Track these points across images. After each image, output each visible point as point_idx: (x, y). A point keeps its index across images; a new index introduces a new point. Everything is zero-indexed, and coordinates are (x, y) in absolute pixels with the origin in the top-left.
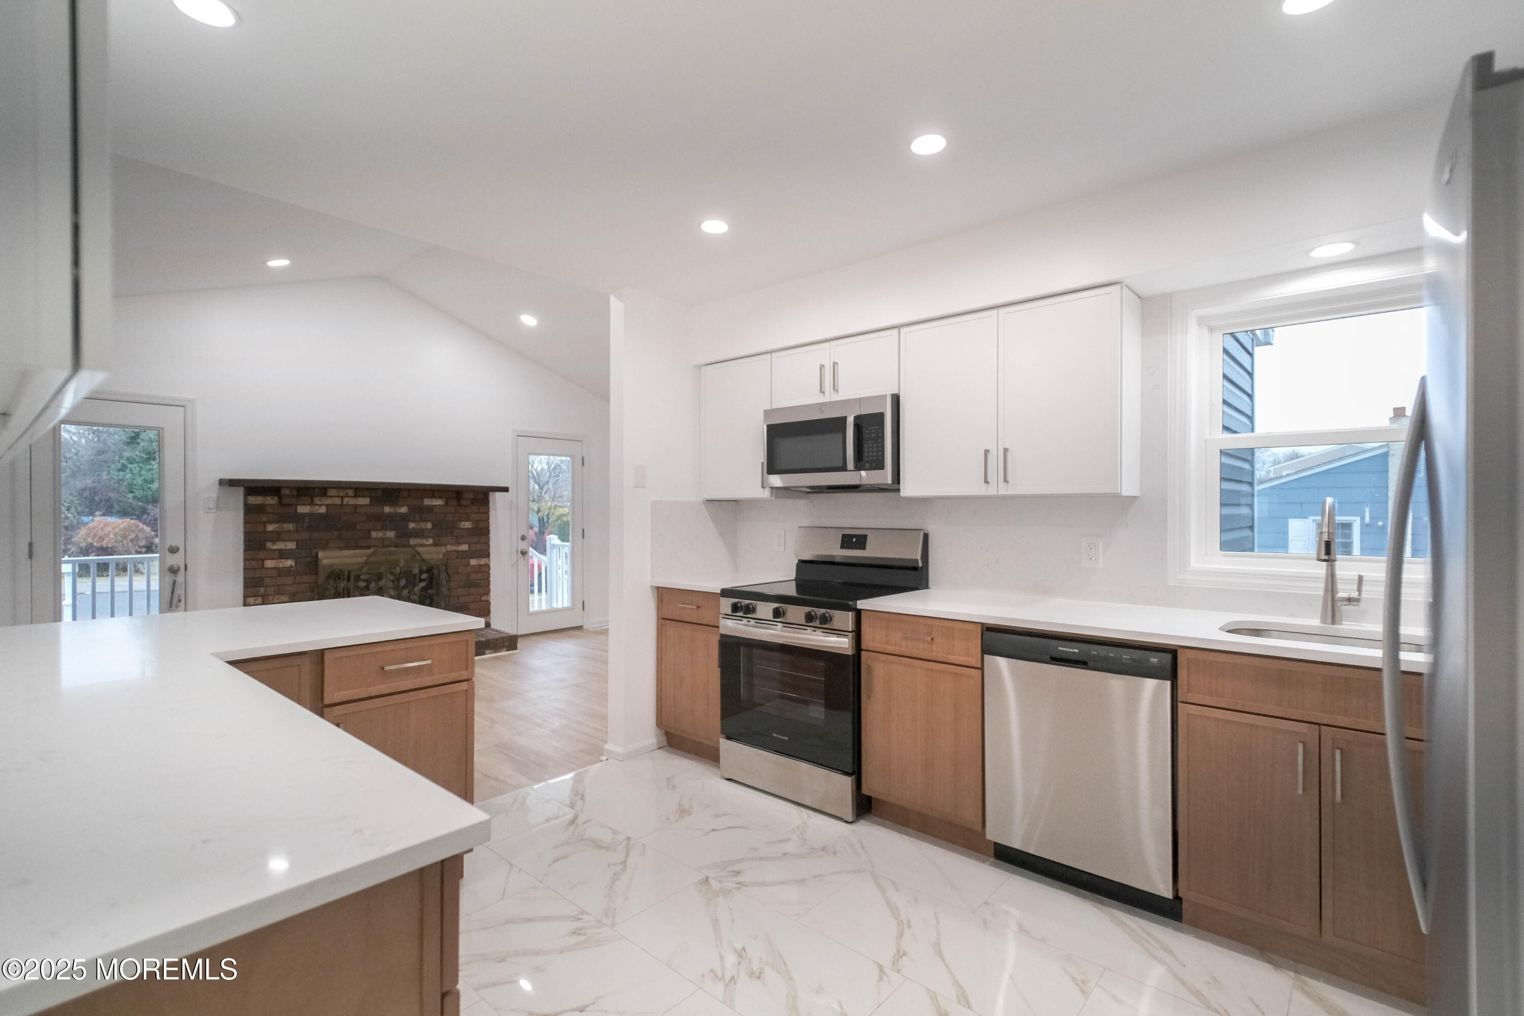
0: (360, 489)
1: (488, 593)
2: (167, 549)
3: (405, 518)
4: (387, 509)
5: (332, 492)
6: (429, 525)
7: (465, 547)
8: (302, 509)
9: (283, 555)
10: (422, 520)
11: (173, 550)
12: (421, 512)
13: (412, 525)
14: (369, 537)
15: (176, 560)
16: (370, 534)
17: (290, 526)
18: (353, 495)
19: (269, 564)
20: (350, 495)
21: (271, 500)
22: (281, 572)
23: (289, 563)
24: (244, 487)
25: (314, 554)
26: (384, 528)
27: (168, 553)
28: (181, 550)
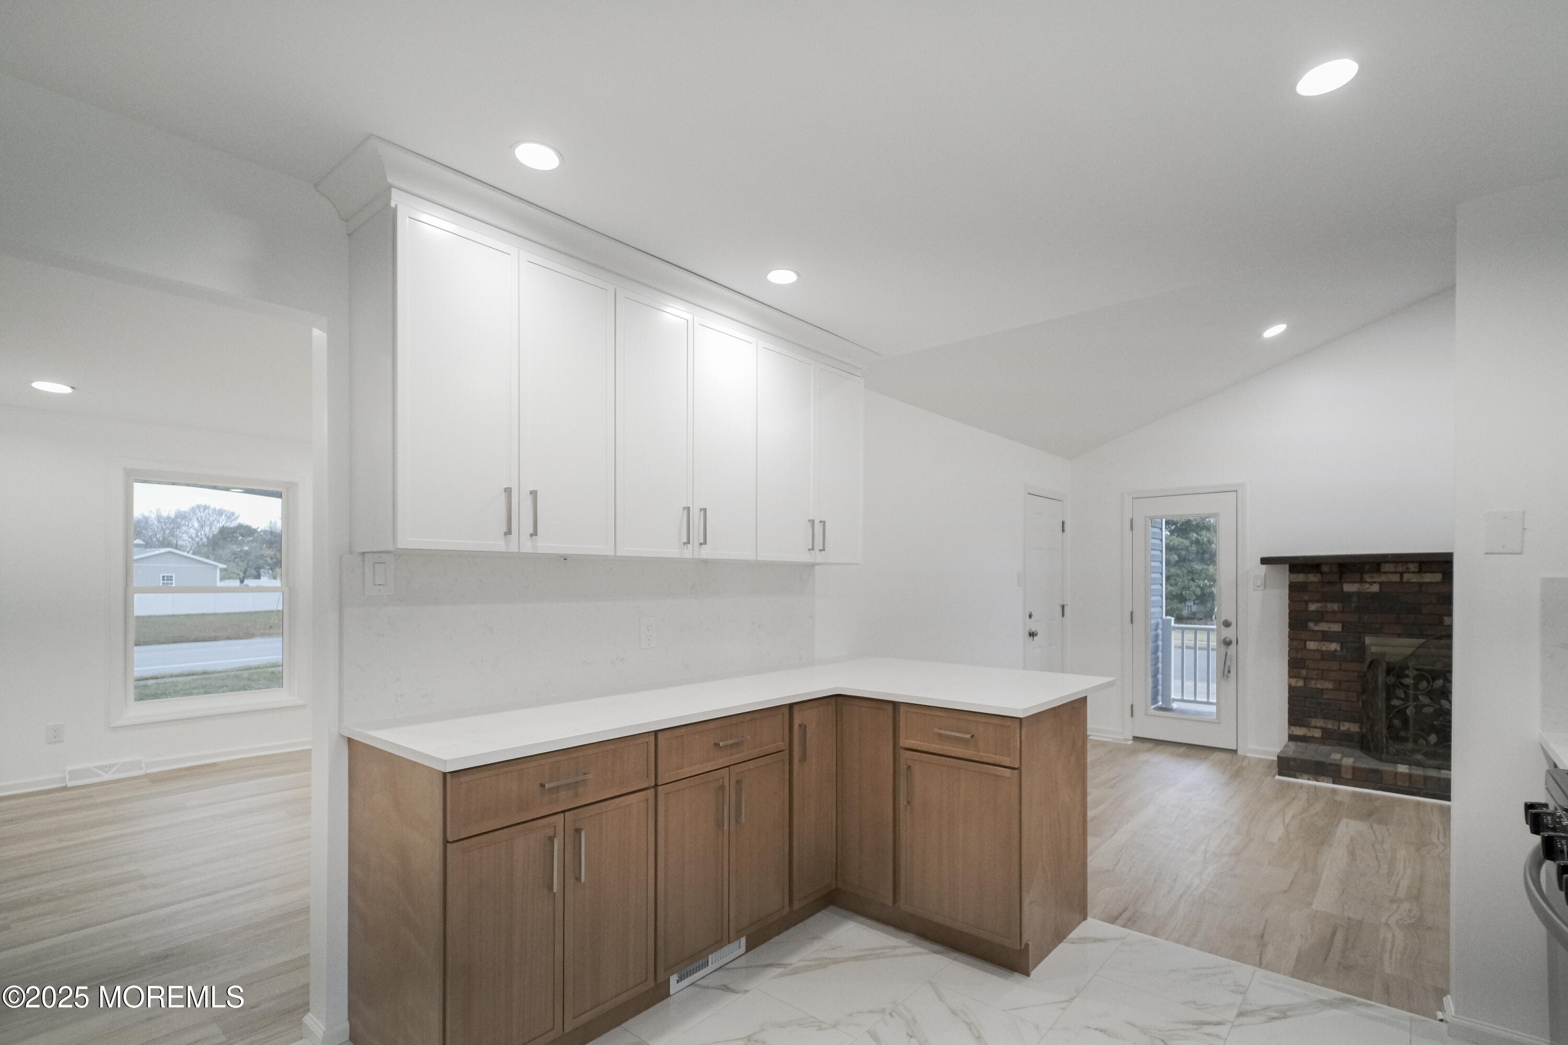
0: (1426, 562)
2: (1222, 624)
5: (1386, 567)
8: (1348, 588)
9: (1326, 637)
11: (1227, 625)
15: (1229, 633)
17: (1335, 606)
18: (1415, 569)
19: (1311, 645)
20: (1411, 571)
21: (1313, 578)
22: (1324, 655)
23: (1334, 646)
24: (1289, 564)
25: (1361, 640)
27: (1222, 626)
28: (1234, 625)
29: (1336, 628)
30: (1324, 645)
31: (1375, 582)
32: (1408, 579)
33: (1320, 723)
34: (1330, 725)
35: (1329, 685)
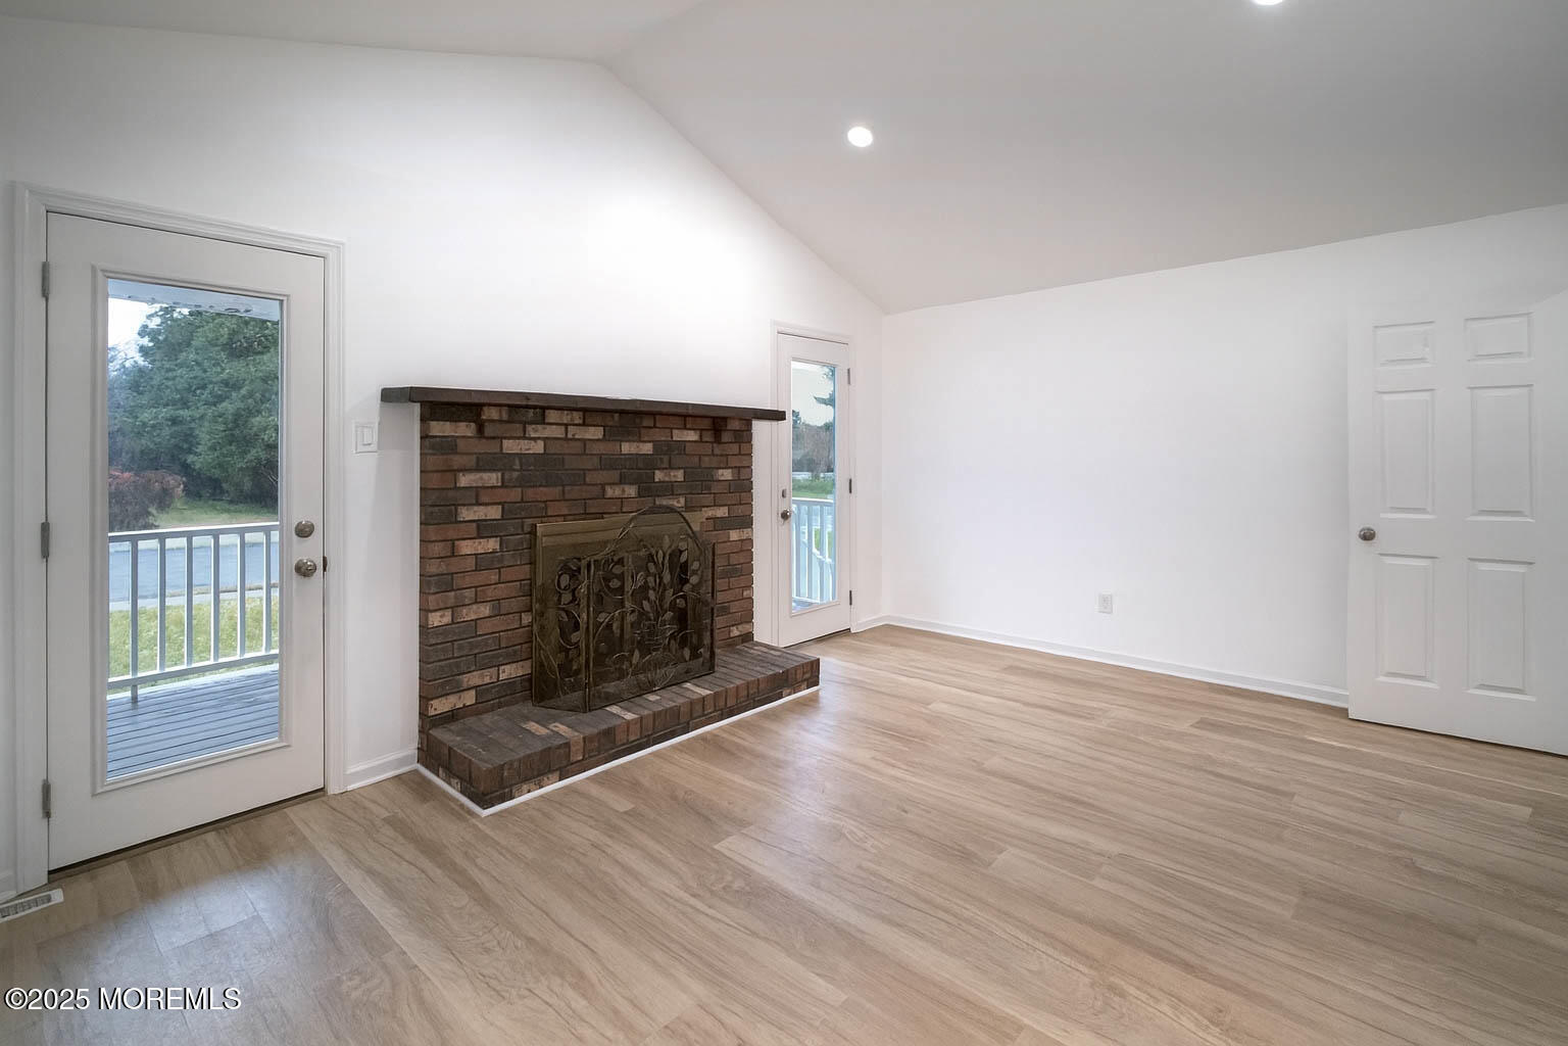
0: (590, 410)
1: (750, 586)
2: (294, 532)
3: (651, 463)
4: (627, 448)
5: (552, 416)
6: (679, 475)
7: (722, 512)
8: (510, 446)
9: (483, 529)
10: (671, 467)
11: (304, 531)
12: (668, 452)
13: (659, 476)
14: (603, 496)
15: (309, 551)
16: (604, 490)
17: (492, 478)
18: (581, 422)
19: (467, 547)
20: (576, 422)
21: (465, 429)
22: (482, 562)
23: (492, 544)
24: (423, 403)
25: (527, 529)
26: (622, 481)
27: (295, 537)
28: (318, 533)
29: (494, 513)
30: (480, 543)
31: (539, 438)
32: (573, 435)
33: (475, 678)
34: (485, 677)
35: (485, 610)
